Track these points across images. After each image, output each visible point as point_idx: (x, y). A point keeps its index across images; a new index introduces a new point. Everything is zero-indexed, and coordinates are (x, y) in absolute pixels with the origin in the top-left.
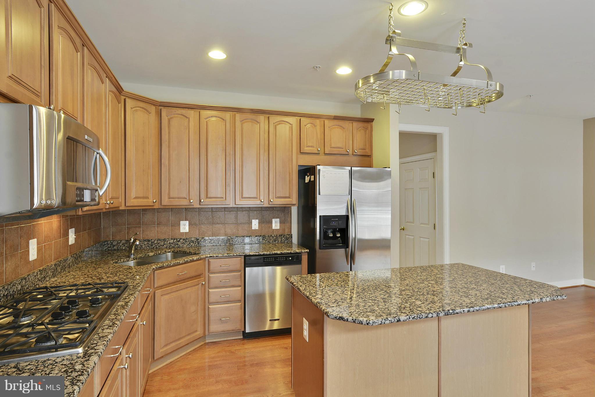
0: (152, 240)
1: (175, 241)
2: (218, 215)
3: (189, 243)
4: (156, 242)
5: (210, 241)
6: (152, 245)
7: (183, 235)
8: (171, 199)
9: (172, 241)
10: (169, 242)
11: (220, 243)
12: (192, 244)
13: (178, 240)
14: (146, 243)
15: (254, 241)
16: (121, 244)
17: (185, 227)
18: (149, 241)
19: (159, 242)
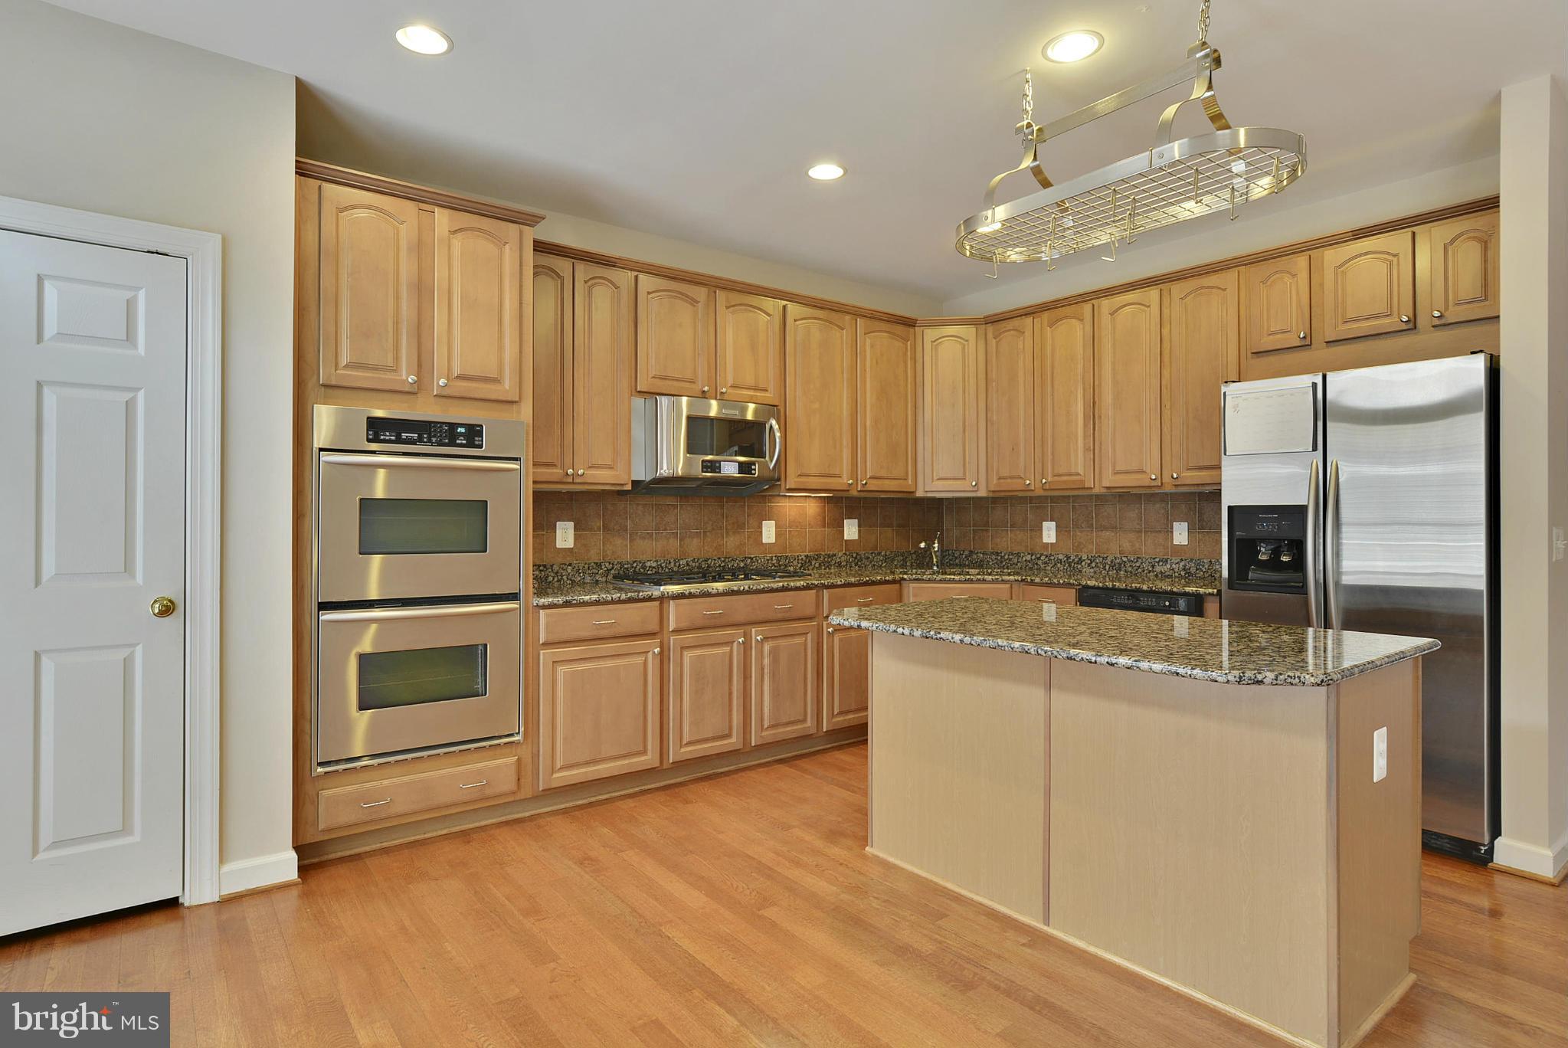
0: (1001, 553)
1: (1033, 557)
2: (1105, 511)
3: (1055, 564)
4: (1006, 557)
5: (1089, 562)
6: (1002, 562)
7: (1048, 547)
8: (1002, 481)
9: (1029, 557)
10: (1024, 559)
11: (1107, 567)
12: (1059, 565)
13: (1038, 556)
14: (994, 557)
15: (1176, 570)
16: (964, 556)
17: (1049, 533)
18: (998, 554)
19: (1011, 557)
